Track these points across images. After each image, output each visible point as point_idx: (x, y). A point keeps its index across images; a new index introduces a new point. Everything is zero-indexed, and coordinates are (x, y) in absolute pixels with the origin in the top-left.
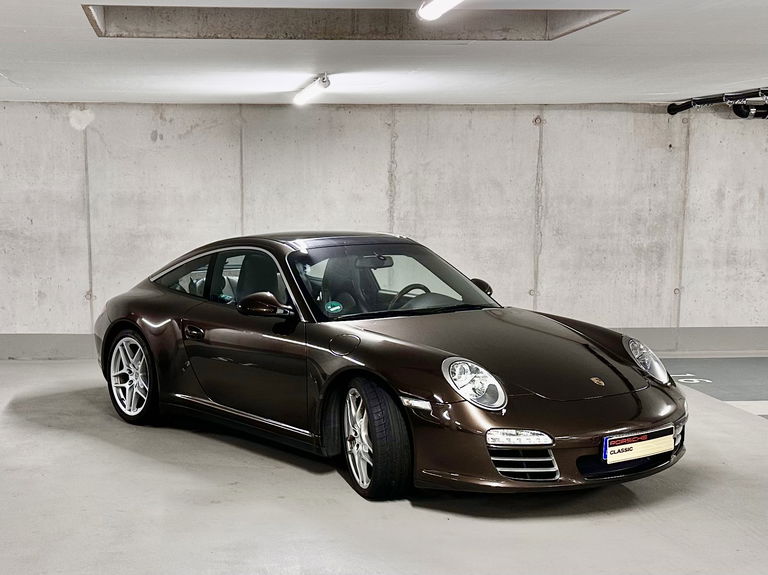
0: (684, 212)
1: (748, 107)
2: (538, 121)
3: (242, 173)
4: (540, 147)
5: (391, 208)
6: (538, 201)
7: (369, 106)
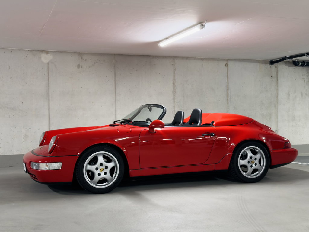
0: (277, 101)
1: (298, 62)
2: (226, 65)
4: (228, 75)
5: (174, 98)
6: (227, 96)
7: (165, 57)
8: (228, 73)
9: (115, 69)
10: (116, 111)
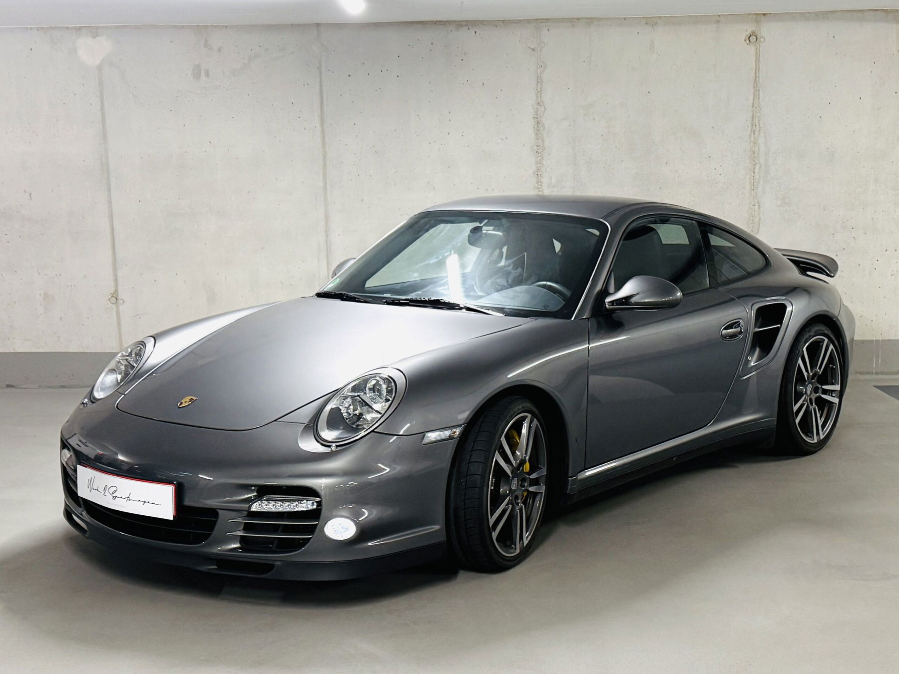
2: (753, 38)
3: (322, 124)
4: (756, 77)
5: (538, 170)
6: (754, 156)
7: (504, 21)
8: (757, 70)
9: (320, 78)
10: (327, 217)
